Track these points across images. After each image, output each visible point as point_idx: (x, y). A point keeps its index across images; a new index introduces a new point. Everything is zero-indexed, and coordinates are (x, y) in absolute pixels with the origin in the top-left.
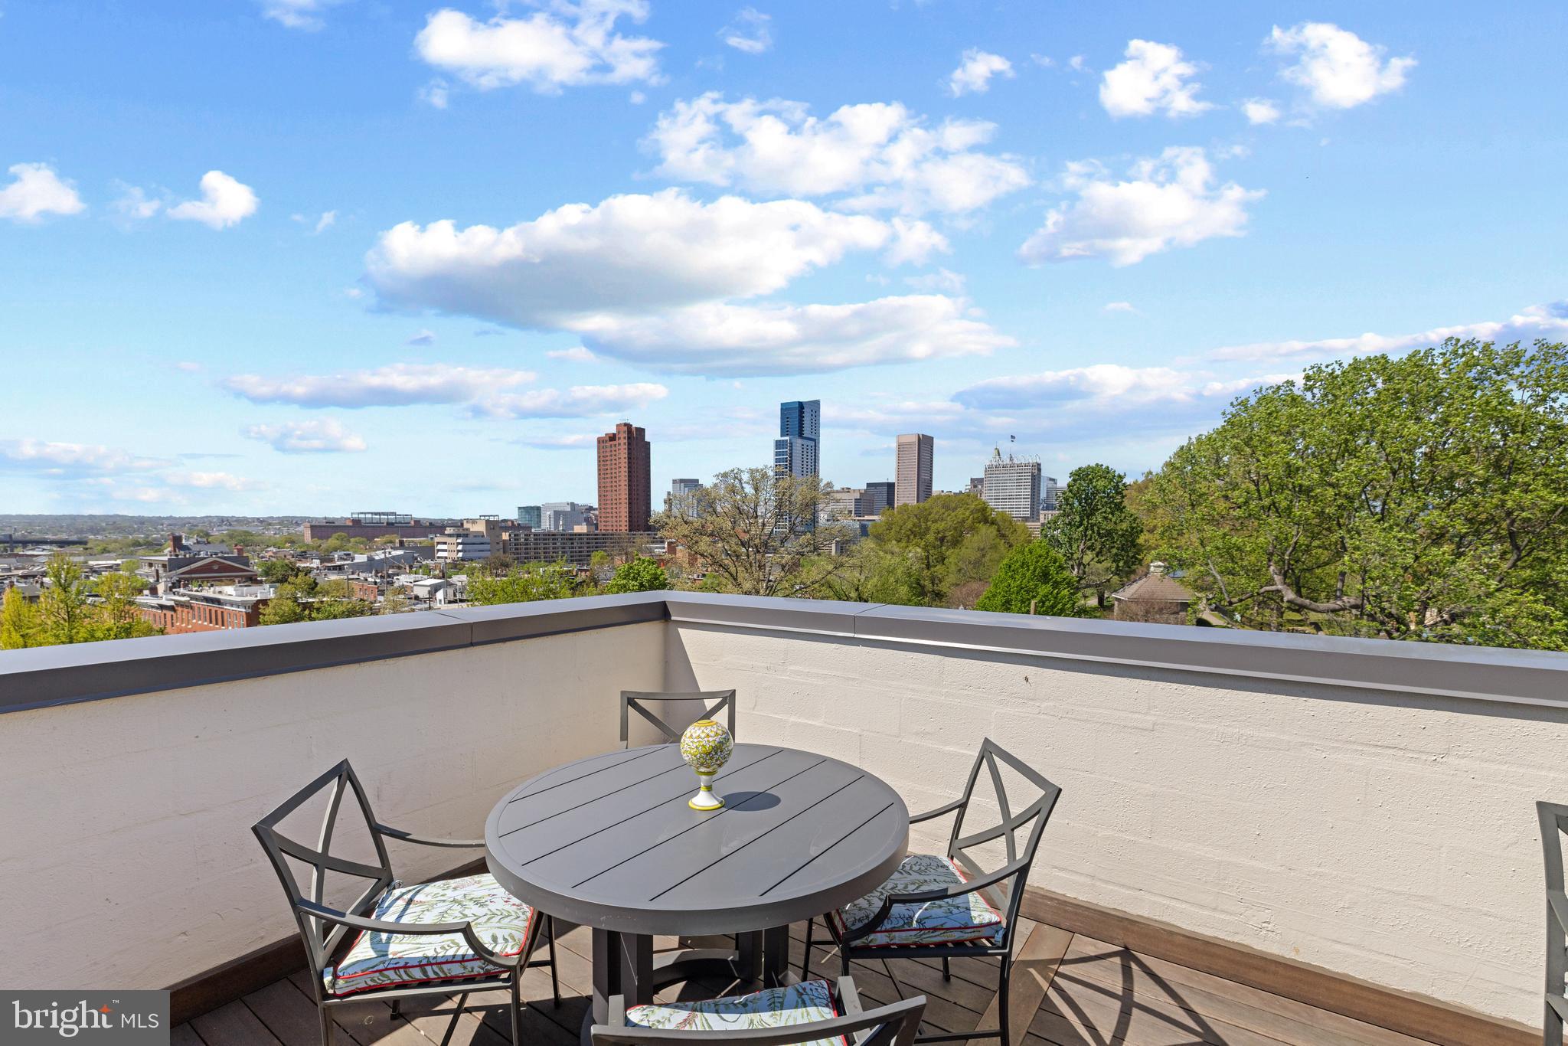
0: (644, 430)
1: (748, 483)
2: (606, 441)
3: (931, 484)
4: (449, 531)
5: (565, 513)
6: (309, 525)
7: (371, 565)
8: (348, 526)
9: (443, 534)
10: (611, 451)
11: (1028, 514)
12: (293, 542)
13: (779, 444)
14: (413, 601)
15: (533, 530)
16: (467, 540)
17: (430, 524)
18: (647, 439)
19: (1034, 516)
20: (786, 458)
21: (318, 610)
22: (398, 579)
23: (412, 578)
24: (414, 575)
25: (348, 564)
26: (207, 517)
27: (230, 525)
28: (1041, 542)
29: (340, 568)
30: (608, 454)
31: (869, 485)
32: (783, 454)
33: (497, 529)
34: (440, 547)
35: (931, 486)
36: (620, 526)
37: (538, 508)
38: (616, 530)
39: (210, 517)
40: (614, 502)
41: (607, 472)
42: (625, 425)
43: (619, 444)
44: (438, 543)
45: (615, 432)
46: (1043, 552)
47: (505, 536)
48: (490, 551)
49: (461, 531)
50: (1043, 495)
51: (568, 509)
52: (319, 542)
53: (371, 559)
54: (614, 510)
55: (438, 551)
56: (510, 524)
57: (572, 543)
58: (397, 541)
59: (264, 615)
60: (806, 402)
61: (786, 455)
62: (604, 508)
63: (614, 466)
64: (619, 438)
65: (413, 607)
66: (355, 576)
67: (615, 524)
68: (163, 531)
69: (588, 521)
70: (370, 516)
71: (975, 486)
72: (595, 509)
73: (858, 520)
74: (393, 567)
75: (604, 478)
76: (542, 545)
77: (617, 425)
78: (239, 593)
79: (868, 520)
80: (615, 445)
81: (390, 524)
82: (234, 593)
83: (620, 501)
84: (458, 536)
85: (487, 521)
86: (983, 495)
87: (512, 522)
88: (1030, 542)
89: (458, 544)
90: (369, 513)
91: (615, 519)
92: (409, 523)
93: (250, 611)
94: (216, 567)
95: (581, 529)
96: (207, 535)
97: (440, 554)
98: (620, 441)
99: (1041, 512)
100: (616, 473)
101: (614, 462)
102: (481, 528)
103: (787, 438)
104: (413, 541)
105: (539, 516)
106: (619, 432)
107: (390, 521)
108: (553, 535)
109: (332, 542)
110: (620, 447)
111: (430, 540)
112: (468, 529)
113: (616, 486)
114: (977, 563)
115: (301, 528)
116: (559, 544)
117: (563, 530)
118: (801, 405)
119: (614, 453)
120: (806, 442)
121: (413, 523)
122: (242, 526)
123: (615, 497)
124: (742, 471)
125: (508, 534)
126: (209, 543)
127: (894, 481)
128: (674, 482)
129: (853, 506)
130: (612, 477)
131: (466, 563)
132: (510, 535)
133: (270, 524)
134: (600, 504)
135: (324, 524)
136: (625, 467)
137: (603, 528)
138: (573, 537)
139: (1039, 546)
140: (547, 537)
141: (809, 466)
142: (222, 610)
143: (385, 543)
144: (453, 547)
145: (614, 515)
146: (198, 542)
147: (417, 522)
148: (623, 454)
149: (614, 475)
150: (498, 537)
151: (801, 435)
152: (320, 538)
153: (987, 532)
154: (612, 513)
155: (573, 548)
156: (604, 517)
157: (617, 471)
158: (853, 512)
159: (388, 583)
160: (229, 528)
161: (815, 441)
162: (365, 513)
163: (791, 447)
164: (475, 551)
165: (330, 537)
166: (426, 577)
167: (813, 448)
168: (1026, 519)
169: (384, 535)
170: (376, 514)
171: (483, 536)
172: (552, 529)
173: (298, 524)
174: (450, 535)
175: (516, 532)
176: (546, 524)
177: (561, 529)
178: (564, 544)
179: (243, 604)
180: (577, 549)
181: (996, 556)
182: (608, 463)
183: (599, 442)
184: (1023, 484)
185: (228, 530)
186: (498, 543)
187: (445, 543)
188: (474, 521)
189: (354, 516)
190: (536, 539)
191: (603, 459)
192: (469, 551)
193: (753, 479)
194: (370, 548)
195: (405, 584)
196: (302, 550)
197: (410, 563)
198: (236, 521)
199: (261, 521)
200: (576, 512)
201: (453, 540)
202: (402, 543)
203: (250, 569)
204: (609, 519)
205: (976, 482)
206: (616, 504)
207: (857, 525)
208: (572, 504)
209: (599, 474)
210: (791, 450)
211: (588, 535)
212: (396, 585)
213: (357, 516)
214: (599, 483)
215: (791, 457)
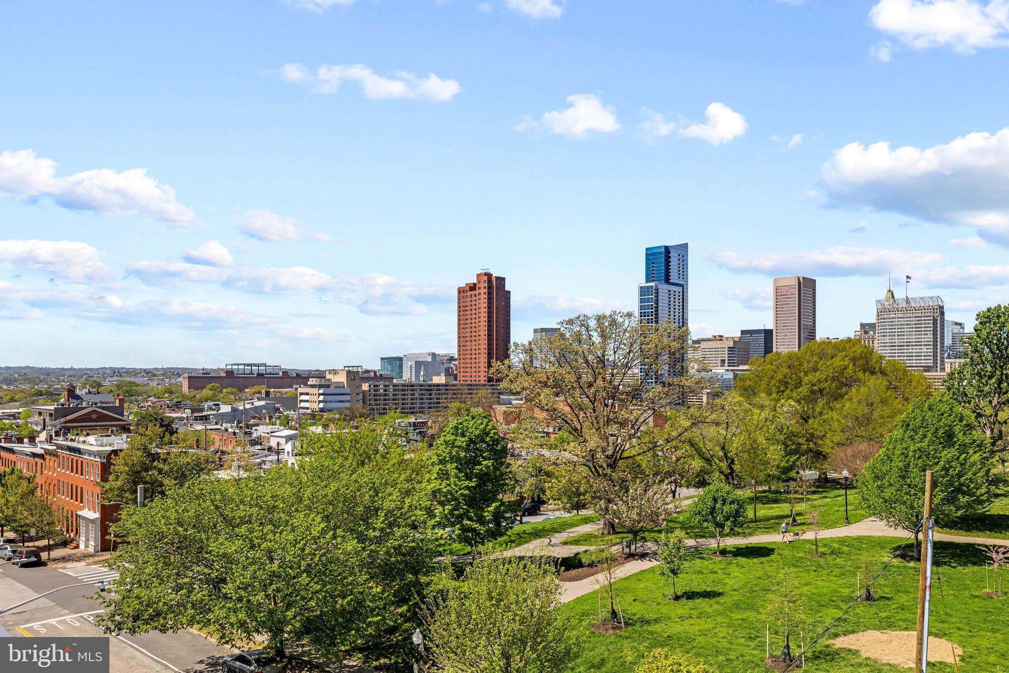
0: (504, 279)
1: (596, 331)
2: (467, 291)
3: (815, 330)
4: (312, 381)
5: (425, 364)
6: (186, 375)
7: (234, 416)
8: (222, 377)
9: (306, 385)
10: (471, 301)
11: (930, 363)
12: (171, 392)
13: (643, 291)
14: (266, 452)
15: (395, 381)
16: (329, 391)
17: (297, 375)
18: (507, 288)
19: (936, 364)
20: (652, 305)
21: (165, 460)
22: (256, 430)
23: (269, 428)
24: (271, 426)
25: (213, 415)
26: (102, 368)
27: (121, 376)
28: (942, 396)
29: (206, 418)
30: (468, 304)
31: (743, 332)
32: (648, 300)
33: (357, 379)
34: (303, 397)
35: (815, 333)
36: (479, 376)
37: (400, 359)
38: (475, 381)
39: (105, 368)
40: (474, 352)
41: (467, 322)
42: (486, 274)
43: (480, 294)
44: (301, 394)
45: (475, 282)
46: (944, 408)
47: (365, 387)
48: (349, 401)
49: (323, 382)
50: (948, 341)
51: (429, 359)
52: (194, 392)
53: (234, 410)
54: (474, 361)
55: (301, 401)
56: (372, 374)
57: (431, 394)
58: (263, 391)
59: (114, 465)
60: (673, 247)
61: (652, 302)
62: (463, 359)
63: (474, 316)
64: (480, 288)
65: (264, 459)
66: (218, 427)
67: (474, 374)
68: (64, 381)
69: (448, 373)
70: (242, 367)
71: (866, 333)
72: (456, 360)
73: (732, 370)
74: (254, 418)
75: (464, 328)
76: (400, 397)
77: (478, 275)
78: (99, 443)
79: (742, 370)
80: (475, 295)
81: (260, 375)
82: (94, 443)
83: (480, 351)
84: (320, 386)
85: (348, 372)
86: (876, 342)
87: (375, 373)
88: (930, 395)
89: (320, 394)
90: (242, 364)
91: (474, 370)
92: (278, 374)
93: (105, 461)
94: (94, 416)
95: (440, 379)
96: (100, 385)
97: (303, 405)
98: (480, 291)
99: (946, 360)
100: (475, 323)
101: (474, 312)
102: (342, 378)
103: (653, 284)
104: (280, 392)
105: (401, 366)
106: (479, 282)
107: (261, 372)
108: (412, 386)
109: (206, 392)
110: (480, 297)
111: (294, 391)
112: (329, 380)
113: (475, 336)
114: (865, 421)
115: (180, 379)
116: (417, 395)
117: (424, 381)
118: (667, 250)
119: (474, 303)
120: (672, 288)
121: (281, 374)
122: (131, 377)
123: (474, 347)
124: (589, 318)
125: (367, 385)
126: (98, 393)
127: (771, 328)
128: (536, 331)
129: (726, 356)
130: (471, 327)
131: (325, 414)
132: (370, 386)
133: (154, 375)
134: (459, 355)
135: (201, 375)
136: (485, 317)
137: (462, 379)
138: (430, 388)
139: (940, 401)
140: (406, 388)
141: (677, 313)
142: (81, 459)
143: (254, 393)
144: (315, 398)
145: (473, 365)
146: (90, 392)
147: (285, 373)
148: (483, 304)
149: (474, 325)
150: (358, 387)
151: (667, 280)
152: (197, 389)
153: (875, 383)
154: (471, 363)
155: (431, 399)
156: (463, 368)
157: (477, 321)
158: (726, 362)
159: (246, 433)
160: (119, 378)
161: (683, 287)
162: (238, 365)
163: (657, 293)
164: (336, 402)
165: (205, 387)
166: (282, 428)
167: (681, 293)
168: (927, 369)
169: (253, 386)
170: (248, 365)
171: (344, 387)
172: (413, 379)
173: (179, 375)
174: (312, 386)
175: (377, 383)
176: (408, 375)
177: (421, 379)
178: (422, 395)
179: (99, 454)
180: (435, 400)
181: (887, 411)
182: (468, 313)
183: (459, 292)
184: (923, 329)
185: (117, 381)
186: (358, 394)
187: (307, 394)
188: (335, 372)
189: (228, 367)
190: (395, 390)
191: (463, 309)
192: (330, 402)
193: (600, 324)
194: (240, 398)
195: (262, 434)
196: (179, 400)
197: (272, 414)
198: (126, 372)
199: (147, 372)
200: (435, 362)
201: (315, 391)
202: (267, 394)
203: (125, 418)
204: (468, 370)
205: (866, 328)
206: (475, 354)
207: (730, 375)
208: (434, 355)
209: (459, 324)
210: (657, 296)
211: (446, 386)
212: (254, 435)
213: (230, 367)
214: (459, 333)
215: (657, 304)
